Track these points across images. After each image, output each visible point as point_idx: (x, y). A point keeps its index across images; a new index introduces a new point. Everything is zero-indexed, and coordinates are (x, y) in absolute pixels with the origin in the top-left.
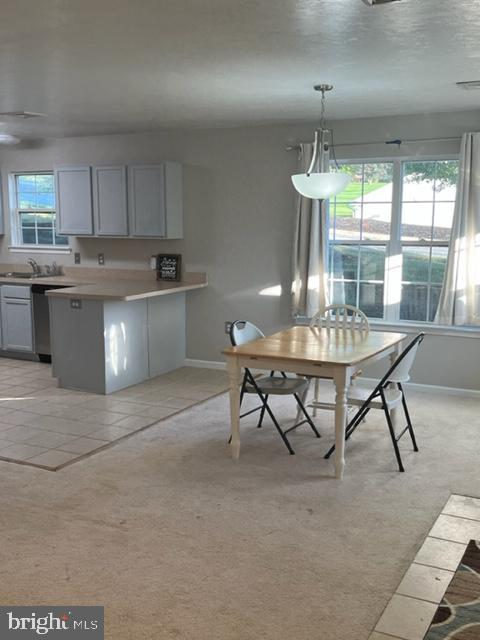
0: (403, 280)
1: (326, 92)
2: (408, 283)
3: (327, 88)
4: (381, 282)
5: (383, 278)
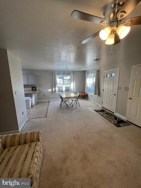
5: (63, 88)
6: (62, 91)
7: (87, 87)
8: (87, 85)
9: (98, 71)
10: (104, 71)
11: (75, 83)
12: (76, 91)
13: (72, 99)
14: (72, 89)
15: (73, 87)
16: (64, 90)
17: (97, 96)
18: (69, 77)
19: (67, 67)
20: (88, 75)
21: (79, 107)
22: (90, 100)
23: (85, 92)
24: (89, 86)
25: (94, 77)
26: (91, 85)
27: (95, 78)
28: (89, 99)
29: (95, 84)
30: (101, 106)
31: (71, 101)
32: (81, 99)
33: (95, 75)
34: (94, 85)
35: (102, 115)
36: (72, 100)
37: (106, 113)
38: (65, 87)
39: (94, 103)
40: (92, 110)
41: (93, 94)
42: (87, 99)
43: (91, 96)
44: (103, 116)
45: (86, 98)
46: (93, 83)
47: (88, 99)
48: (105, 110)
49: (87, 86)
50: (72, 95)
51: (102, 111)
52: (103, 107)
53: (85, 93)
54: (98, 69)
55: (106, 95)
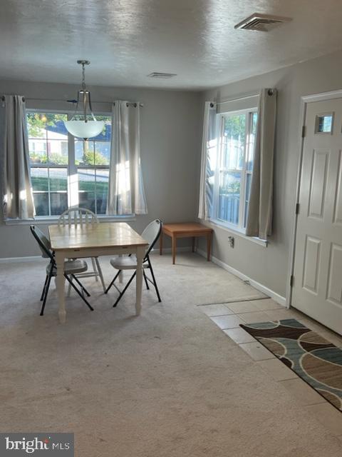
0: (80, 189)
1: (85, 65)
2: (83, 191)
3: (87, 62)
4: (65, 192)
5: (66, 189)
6: (62, 210)
7: (211, 186)
8: (212, 174)
9: (269, 93)
10: (305, 99)
11: (138, 161)
12: (144, 212)
13: (114, 258)
14: (124, 200)
15: (129, 188)
16: (74, 200)
17: (260, 241)
18: (95, 127)
19: (83, 58)
20: (218, 115)
21: (156, 310)
22: (226, 266)
23: (200, 216)
24: (221, 183)
25: (249, 131)
26: (230, 179)
27: (252, 138)
28: (219, 257)
29: (251, 172)
30: (283, 301)
31: (109, 272)
32: (174, 255)
33: (255, 118)
34: (248, 175)
35: (284, 360)
36: (115, 265)
37: (308, 347)
38: (82, 185)
39: (247, 282)
40: (227, 324)
41: (241, 229)
42: (209, 260)
43: (229, 244)
44: (288, 364)
45: (205, 255)
46: (245, 165)
47: (214, 258)
48: (308, 325)
49: (212, 180)
50: (124, 234)
51: (289, 331)
52: (291, 307)
53: (197, 222)
54: (270, 84)
55: (310, 239)
